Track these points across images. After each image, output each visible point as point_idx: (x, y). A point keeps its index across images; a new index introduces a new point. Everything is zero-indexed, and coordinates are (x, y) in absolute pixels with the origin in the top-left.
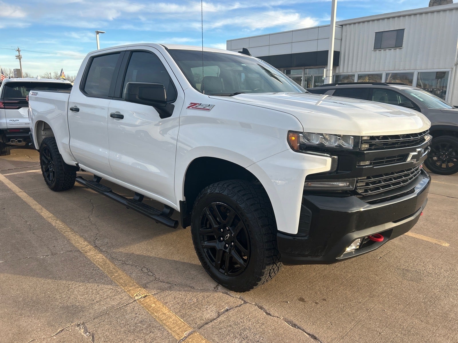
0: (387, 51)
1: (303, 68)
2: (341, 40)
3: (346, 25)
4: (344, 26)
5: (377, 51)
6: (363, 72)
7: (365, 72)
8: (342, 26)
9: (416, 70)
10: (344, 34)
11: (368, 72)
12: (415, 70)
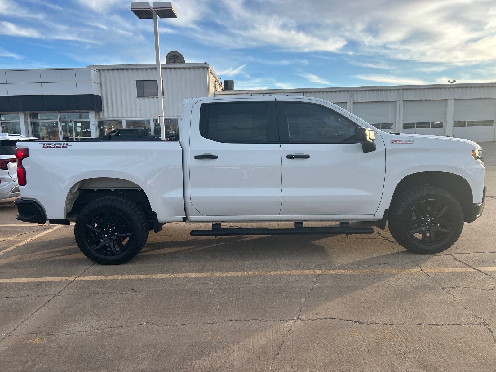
0: (151, 99)
1: (57, 111)
2: (101, 84)
3: (103, 70)
4: (101, 71)
5: (141, 98)
6: (130, 118)
7: (132, 117)
8: (99, 70)
9: (180, 117)
10: (103, 79)
11: (135, 117)
12: (178, 117)
